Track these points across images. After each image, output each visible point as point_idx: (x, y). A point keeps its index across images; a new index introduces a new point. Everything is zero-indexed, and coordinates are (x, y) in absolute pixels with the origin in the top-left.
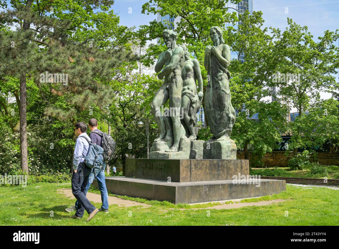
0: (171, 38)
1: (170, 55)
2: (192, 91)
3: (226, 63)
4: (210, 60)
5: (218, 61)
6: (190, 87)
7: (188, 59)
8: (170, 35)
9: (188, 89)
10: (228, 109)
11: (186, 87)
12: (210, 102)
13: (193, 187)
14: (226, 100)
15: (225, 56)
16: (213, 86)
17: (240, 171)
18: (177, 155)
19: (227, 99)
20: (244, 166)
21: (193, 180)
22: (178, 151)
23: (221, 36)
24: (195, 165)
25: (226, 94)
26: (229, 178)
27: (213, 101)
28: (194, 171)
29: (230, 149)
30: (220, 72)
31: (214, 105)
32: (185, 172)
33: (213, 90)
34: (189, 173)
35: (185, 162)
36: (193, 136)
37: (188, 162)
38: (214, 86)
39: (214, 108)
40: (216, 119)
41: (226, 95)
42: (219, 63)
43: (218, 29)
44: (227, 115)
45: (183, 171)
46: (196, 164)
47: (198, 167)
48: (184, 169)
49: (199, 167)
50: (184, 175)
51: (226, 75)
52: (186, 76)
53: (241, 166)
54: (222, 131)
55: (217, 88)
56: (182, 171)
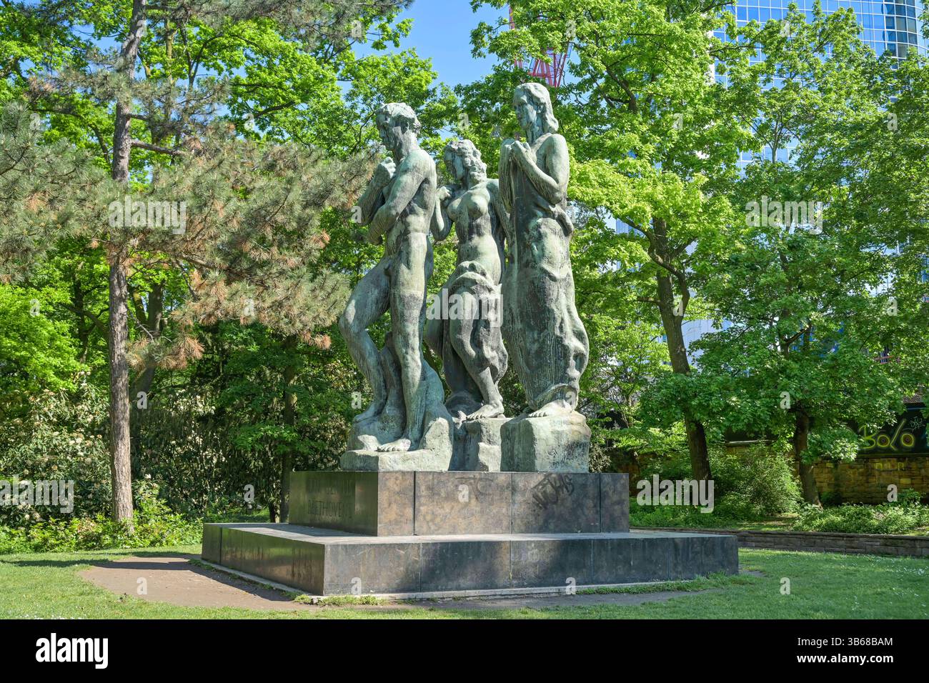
0: (397, 125)
1: (388, 175)
2: (484, 274)
3: (552, 188)
4: (513, 183)
5: (530, 186)
6: (476, 263)
7: (478, 182)
8: (393, 119)
9: (473, 268)
10: (561, 323)
11: (466, 264)
12: (513, 306)
13: (383, 548)
14: (554, 297)
15: (552, 167)
16: (520, 258)
17: (595, 506)
18: (405, 460)
19: (555, 294)
20: (611, 493)
21: (425, 529)
22: (409, 450)
23: (544, 111)
24: (430, 488)
25: (553, 279)
26: (552, 526)
27: (519, 302)
28: (424, 505)
29: (564, 442)
30: (535, 216)
31: (521, 313)
32: (394, 506)
33: (520, 269)
34: (409, 511)
35: (396, 479)
36: (491, 407)
37: (404, 480)
38: (522, 258)
39: (521, 321)
40: (529, 353)
41: (552, 283)
42: (533, 190)
43: (533, 91)
44: (559, 341)
45: (390, 504)
46: (433, 484)
47: (439, 495)
48: (393, 498)
49: (443, 495)
50: (393, 516)
51: (554, 223)
52: (471, 232)
53: (596, 490)
54: (545, 389)
55: (527, 264)
56: (386, 505)
